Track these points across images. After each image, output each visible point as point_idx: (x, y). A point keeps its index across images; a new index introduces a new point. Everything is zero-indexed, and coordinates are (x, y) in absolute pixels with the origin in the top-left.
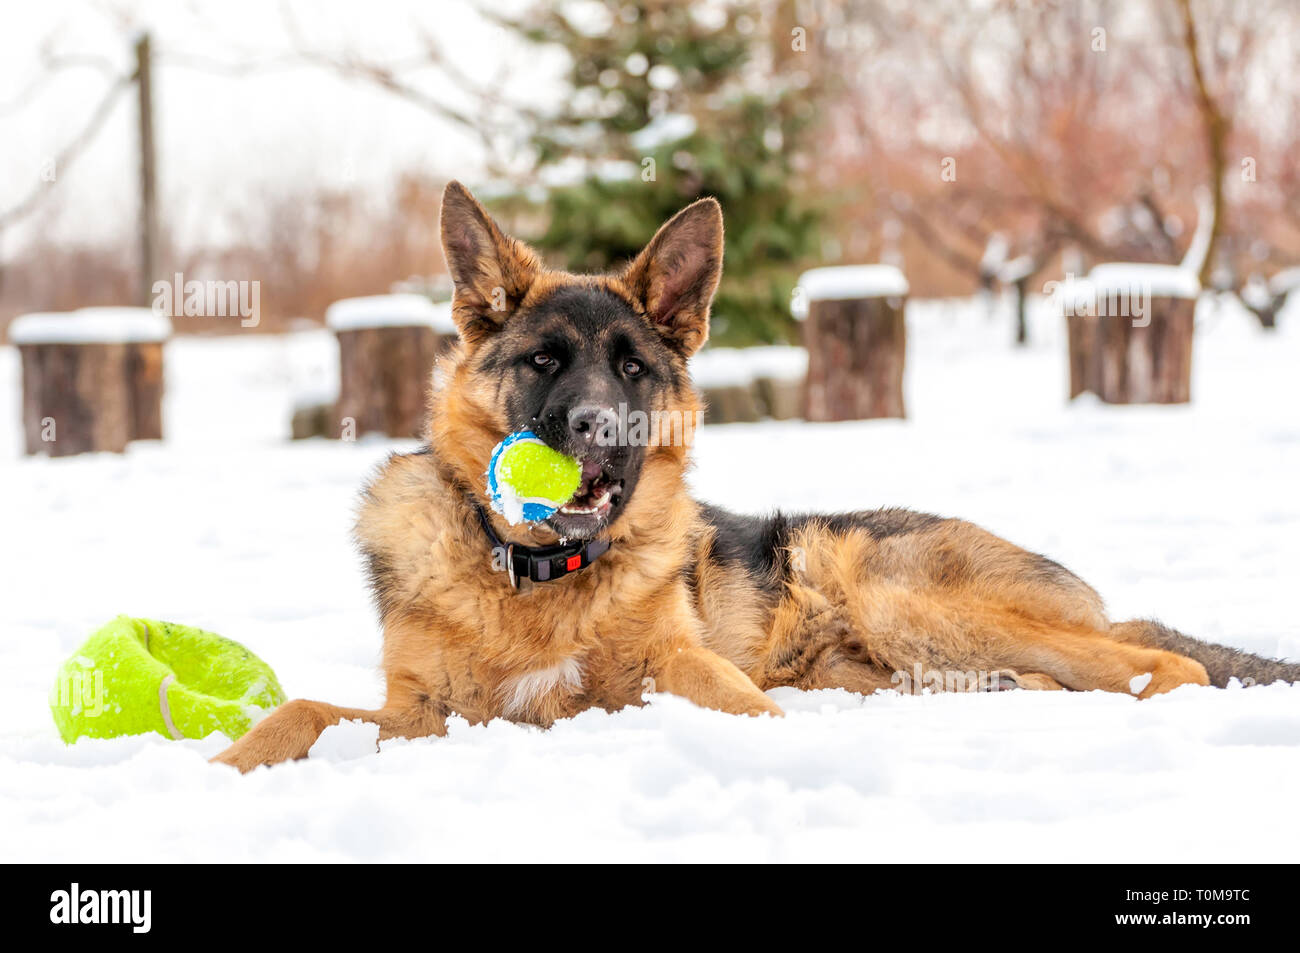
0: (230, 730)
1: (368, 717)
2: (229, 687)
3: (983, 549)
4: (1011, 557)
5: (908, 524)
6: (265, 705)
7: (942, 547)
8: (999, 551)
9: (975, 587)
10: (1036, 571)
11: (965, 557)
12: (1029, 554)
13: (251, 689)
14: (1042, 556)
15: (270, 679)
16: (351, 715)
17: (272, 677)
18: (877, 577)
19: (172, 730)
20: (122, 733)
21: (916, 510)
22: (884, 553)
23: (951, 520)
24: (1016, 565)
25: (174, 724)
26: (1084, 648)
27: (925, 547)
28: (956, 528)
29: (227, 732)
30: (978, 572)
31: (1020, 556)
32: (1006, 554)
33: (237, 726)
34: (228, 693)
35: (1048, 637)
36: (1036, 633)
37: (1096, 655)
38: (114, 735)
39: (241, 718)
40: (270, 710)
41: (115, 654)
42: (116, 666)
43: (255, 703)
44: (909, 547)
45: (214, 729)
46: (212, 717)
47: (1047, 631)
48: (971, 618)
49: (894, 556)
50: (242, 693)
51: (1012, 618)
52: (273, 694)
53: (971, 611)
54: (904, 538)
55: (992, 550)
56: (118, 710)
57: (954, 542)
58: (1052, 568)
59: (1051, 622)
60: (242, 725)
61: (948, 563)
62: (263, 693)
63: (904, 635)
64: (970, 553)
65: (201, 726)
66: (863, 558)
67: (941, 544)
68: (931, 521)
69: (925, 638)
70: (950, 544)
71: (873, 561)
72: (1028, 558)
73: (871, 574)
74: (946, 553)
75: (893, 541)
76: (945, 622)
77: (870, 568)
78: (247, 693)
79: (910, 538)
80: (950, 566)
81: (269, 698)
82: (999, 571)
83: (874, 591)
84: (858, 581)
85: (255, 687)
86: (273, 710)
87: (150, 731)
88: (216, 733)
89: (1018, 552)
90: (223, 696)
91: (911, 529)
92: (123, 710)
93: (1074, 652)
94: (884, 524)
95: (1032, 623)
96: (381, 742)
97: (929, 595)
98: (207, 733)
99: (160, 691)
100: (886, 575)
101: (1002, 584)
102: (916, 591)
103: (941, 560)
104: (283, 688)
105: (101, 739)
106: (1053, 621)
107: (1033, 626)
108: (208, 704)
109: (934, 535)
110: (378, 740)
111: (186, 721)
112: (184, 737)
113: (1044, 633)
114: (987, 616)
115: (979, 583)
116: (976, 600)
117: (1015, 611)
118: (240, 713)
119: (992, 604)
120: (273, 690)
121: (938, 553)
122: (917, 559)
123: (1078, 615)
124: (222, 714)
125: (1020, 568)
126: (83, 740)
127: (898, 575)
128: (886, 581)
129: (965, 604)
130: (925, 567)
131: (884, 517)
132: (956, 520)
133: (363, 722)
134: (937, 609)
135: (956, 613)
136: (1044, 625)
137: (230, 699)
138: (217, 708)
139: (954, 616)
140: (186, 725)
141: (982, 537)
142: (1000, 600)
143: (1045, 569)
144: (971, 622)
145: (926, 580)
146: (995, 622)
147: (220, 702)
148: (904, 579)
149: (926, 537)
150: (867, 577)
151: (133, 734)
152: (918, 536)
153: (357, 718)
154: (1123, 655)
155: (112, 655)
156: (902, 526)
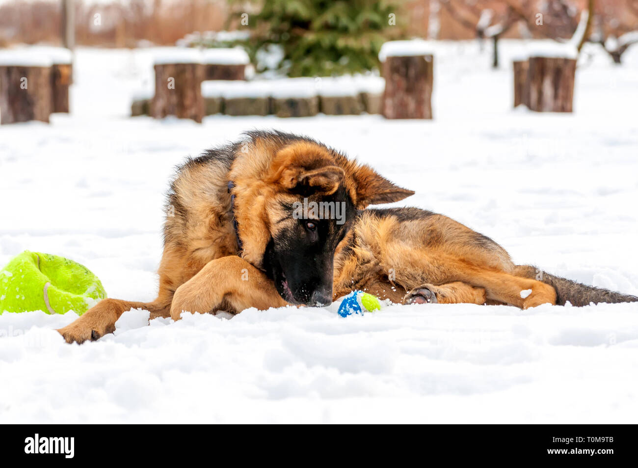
0: (78, 309)
1: (145, 307)
2: (78, 288)
3: (450, 230)
4: (464, 234)
5: (417, 216)
6: (95, 297)
7: (431, 228)
8: (460, 231)
9: (444, 248)
10: (475, 242)
11: (441, 234)
12: (474, 233)
13: (88, 290)
14: (480, 234)
15: (98, 284)
16: (136, 306)
17: (99, 283)
18: (397, 240)
19: (49, 309)
20: (25, 310)
21: (421, 208)
22: (402, 229)
23: (437, 214)
24: (465, 238)
25: (50, 306)
26: (498, 279)
27: (423, 227)
28: (439, 219)
29: (76, 311)
30: (446, 241)
31: (470, 234)
32: (462, 232)
33: (81, 308)
34: (78, 291)
35: (481, 273)
36: (475, 272)
37: (504, 282)
38: (21, 311)
39: (83, 304)
40: (98, 300)
41: (23, 270)
42: (23, 276)
43: (90, 297)
44: (414, 226)
45: (70, 309)
46: (69, 303)
47: (479, 271)
48: (443, 264)
49: (406, 231)
50: (84, 291)
51: (463, 265)
52: (100, 292)
53: (443, 260)
54: (412, 222)
55: (455, 230)
56: (23, 298)
57: (437, 226)
58: (484, 240)
59: (482, 267)
60: (84, 307)
61: (432, 236)
62: (94, 291)
63: (409, 270)
64: (444, 232)
65: (64, 308)
66: (392, 230)
67: (430, 226)
68: (428, 214)
69: (420, 273)
70: (434, 226)
71: (396, 232)
72: (473, 235)
73: (394, 238)
74: (432, 231)
75: (407, 223)
76: (430, 265)
77: (393, 235)
78: (86, 291)
79: (416, 222)
80: (432, 238)
81: (97, 294)
82: (457, 241)
83: (395, 246)
84: (387, 241)
85: (91, 288)
86: (100, 300)
87: (39, 310)
88: (71, 311)
89: (469, 231)
90: (75, 292)
91: (417, 218)
92: (26, 298)
93: (493, 280)
94: (405, 215)
95: (472, 267)
96: (150, 320)
97: (421, 250)
98: (67, 311)
99: (45, 291)
100: (402, 240)
101: (457, 247)
102: (415, 249)
103: (430, 234)
104: (105, 289)
105: (14, 313)
106: (483, 265)
107: (473, 269)
108: (67, 296)
109: (427, 222)
110: (149, 319)
111: (56, 305)
112: (55, 313)
113: (479, 272)
114: (451, 263)
115: (446, 246)
116: (445, 255)
117: (463, 261)
118: (83, 301)
119: (454, 258)
120: (100, 290)
121: (429, 230)
122: (418, 234)
123: (495, 263)
124: (74, 301)
125: (467, 240)
126: (6, 313)
127: (407, 240)
128: (401, 243)
129: (440, 256)
130: (421, 238)
131: (406, 212)
132: (440, 215)
133: (142, 309)
134: (425, 257)
135: (435, 261)
136: (478, 268)
137: (79, 294)
138: (71, 299)
139: (434, 262)
141: (451, 224)
142: (457, 255)
143: (481, 240)
144: (443, 266)
145: (421, 244)
146: (455, 266)
147: (73, 296)
148: (410, 242)
149: (423, 222)
150: (392, 240)
151: (30, 311)
152: (420, 221)
153: (140, 307)
154: (517, 282)
155: (21, 271)
156: (414, 216)
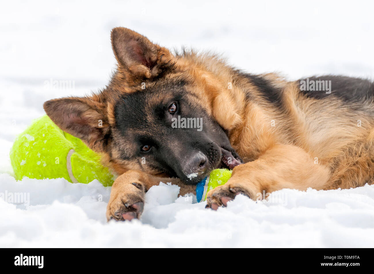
0: (102, 180)
19: (72, 178)
20: (46, 177)
25: (73, 175)
38: (41, 178)
39: (108, 175)
41: (46, 135)
42: (45, 142)
45: (94, 179)
56: (45, 165)
87: (61, 177)
92: (47, 165)
99: (68, 158)
105: (35, 179)
111: (80, 174)
112: (78, 182)
126: (25, 179)
133: (172, 184)
140: (79, 176)
151: (52, 178)
155: (44, 135)
